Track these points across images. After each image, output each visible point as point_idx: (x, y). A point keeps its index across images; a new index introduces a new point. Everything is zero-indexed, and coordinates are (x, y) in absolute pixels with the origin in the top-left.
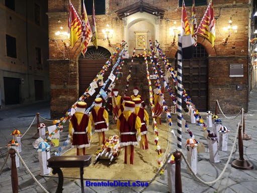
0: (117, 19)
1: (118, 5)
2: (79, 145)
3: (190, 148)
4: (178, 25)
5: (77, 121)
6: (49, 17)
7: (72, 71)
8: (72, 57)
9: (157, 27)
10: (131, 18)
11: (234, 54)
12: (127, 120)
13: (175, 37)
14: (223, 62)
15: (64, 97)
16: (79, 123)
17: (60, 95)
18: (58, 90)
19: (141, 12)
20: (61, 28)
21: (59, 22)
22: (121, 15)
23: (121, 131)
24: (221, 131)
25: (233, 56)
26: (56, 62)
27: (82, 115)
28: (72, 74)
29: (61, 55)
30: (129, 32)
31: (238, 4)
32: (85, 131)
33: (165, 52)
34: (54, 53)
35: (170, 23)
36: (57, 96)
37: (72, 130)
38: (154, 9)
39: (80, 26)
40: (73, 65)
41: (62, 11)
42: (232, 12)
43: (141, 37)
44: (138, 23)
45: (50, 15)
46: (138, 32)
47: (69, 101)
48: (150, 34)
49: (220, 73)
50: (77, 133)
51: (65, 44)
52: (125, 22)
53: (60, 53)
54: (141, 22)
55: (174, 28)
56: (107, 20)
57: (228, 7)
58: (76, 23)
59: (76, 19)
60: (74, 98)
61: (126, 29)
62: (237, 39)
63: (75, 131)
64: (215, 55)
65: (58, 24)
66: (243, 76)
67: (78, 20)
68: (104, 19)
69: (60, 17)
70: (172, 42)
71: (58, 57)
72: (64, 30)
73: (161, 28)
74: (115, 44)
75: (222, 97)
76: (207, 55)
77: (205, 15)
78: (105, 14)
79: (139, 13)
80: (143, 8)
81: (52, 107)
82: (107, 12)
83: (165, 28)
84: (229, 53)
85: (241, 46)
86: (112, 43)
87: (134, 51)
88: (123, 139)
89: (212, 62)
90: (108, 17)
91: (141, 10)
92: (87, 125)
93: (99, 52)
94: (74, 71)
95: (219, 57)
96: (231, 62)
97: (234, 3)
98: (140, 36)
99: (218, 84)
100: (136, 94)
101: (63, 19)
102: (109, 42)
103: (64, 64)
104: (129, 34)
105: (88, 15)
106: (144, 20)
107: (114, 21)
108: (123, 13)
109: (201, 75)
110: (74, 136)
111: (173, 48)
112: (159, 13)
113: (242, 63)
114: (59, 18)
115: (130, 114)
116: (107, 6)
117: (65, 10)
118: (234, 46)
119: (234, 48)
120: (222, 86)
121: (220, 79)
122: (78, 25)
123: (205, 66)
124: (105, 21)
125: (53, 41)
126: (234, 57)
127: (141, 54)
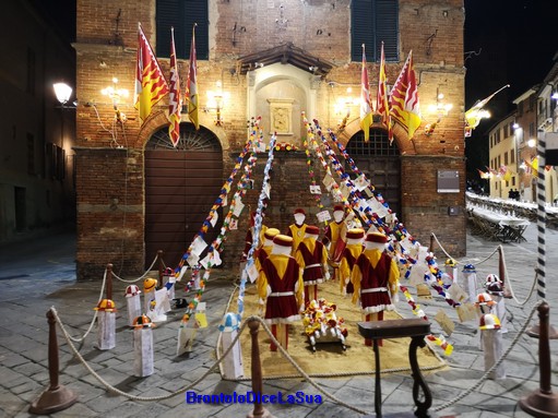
0: (233, 71)
1: (234, 44)
4: (354, 95)
5: (276, 271)
6: (78, 53)
8: (133, 144)
9: (312, 95)
11: (443, 151)
12: (374, 266)
14: (426, 166)
15: (112, 231)
16: (281, 274)
17: (102, 226)
18: (96, 215)
19: (283, 63)
20: (115, 80)
21: (104, 65)
25: (442, 155)
26: (93, 153)
27: (286, 261)
28: (132, 181)
29: (106, 139)
31: (447, 66)
34: (89, 132)
36: (95, 228)
37: (268, 289)
38: (313, 62)
39: (157, 80)
40: (134, 161)
41: (110, 44)
42: (440, 78)
44: (274, 83)
45: (80, 50)
46: (275, 101)
48: (297, 107)
51: (118, 115)
52: (253, 78)
53: (103, 133)
54: (280, 82)
56: (213, 71)
57: (431, 70)
58: (150, 73)
59: (149, 65)
61: (251, 94)
65: (100, 70)
66: (458, 191)
67: (153, 67)
68: (206, 69)
70: (341, 124)
71: (97, 143)
76: (399, 152)
77: (398, 80)
78: (207, 59)
81: (81, 255)
82: (212, 55)
84: (436, 150)
85: (454, 139)
86: (224, 119)
89: (408, 166)
90: (215, 67)
93: (192, 137)
94: (137, 174)
95: (419, 157)
96: (440, 167)
97: (442, 64)
99: (419, 204)
101: (114, 59)
102: (218, 115)
103: (114, 157)
104: (257, 103)
107: (227, 75)
110: (270, 300)
113: (456, 168)
114: (104, 57)
116: (212, 44)
117: (117, 41)
118: (444, 139)
119: (442, 142)
120: (425, 208)
121: (423, 195)
122: (153, 77)
123: (395, 172)
124: (207, 74)
125: (88, 105)
126: (444, 158)
127: (283, 145)
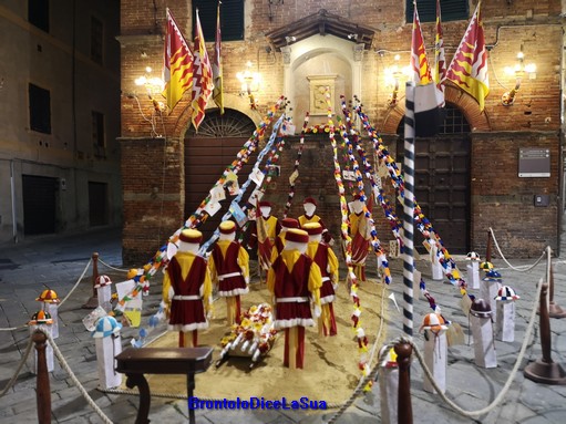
0: (269, 50)
1: (271, 19)
2: (185, 324)
3: (431, 335)
4: (403, 63)
5: (180, 270)
6: (123, 46)
7: (169, 163)
8: (171, 132)
9: (357, 67)
10: (300, 48)
11: (529, 126)
12: (290, 270)
13: (397, 89)
14: (503, 144)
15: (152, 219)
16: (185, 275)
17: (144, 213)
18: (139, 203)
19: (323, 34)
20: (149, 69)
21: (144, 56)
22: (279, 41)
23: (277, 295)
24: (499, 298)
25: (527, 130)
26: (135, 142)
27: (191, 260)
28: (170, 170)
29: (147, 129)
30: (296, 78)
31: (537, 16)
32: (198, 293)
33: (375, 121)
34: (133, 123)
35: (385, 59)
36: (138, 216)
37: (169, 291)
38: (351, 28)
39: (189, 66)
40: (172, 150)
41: (150, 33)
42: (525, 33)
43: (322, 89)
44: (315, 58)
45: (124, 42)
46: (315, 78)
47: (162, 228)
48: (341, 82)
49: (498, 167)
50: (179, 297)
51: (155, 104)
52: (287, 56)
53: (145, 123)
54: (321, 56)
55: (395, 68)
56: (248, 51)
57: (514, 23)
58: (181, 59)
59: (179, 51)
60: (173, 220)
61: (288, 72)
62: (535, 93)
63: (177, 293)
64: (486, 128)
65: (141, 60)
66: (548, 175)
67: (184, 52)
68: (242, 49)
69: (145, 45)
70: (391, 99)
71: (140, 132)
72: (154, 73)
73: (366, 69)
74: (265, 103)
75: (502, 221)
76: (468, 128)
77: (464, 40)
78: (243, 39)
79: (317, 37)
80: (326, 26)
81: (127, 242)
82: (248, 34)
83: (375, 69)
84: (517, 123)
85: (545, 109)
86: (258, 101)
87: (307, 119)
88: (282, 312)
89: (479, 145)
90: (251, 46)
91: (321, 29)
92: (201, 280)
93: (230, 122)
94: (175, 163)
95: (494, 133)
96: (523, 145)
97: (529, 14)
98: (318, 86)
99: (492, 191)
100: (310, 214)
101: (154, 49)
102: (252, 101)
103: (155, 147)
104: (296, 81)
105: (206, 40)
106: (329, 51)
107: (263, 54)
108: (283, 36)
109: (455, 173)
110: (175, 304)
111: (392, 113)
112: (361, 36)
113: (546, 146)
114: (144, 47)
115: (297, 257)
116: (248, 21)
117: (156, 30)
118: (530, 109)
119: (529, 113)
120: (501, 197)
121: (498, 181)
122: (185, 63)
123: (464, 153)
124: (243, 55)
125: (131, 97)
126: (528, 134)
127: (322, 127)
